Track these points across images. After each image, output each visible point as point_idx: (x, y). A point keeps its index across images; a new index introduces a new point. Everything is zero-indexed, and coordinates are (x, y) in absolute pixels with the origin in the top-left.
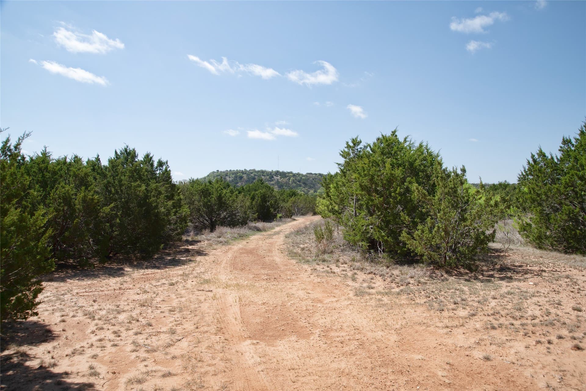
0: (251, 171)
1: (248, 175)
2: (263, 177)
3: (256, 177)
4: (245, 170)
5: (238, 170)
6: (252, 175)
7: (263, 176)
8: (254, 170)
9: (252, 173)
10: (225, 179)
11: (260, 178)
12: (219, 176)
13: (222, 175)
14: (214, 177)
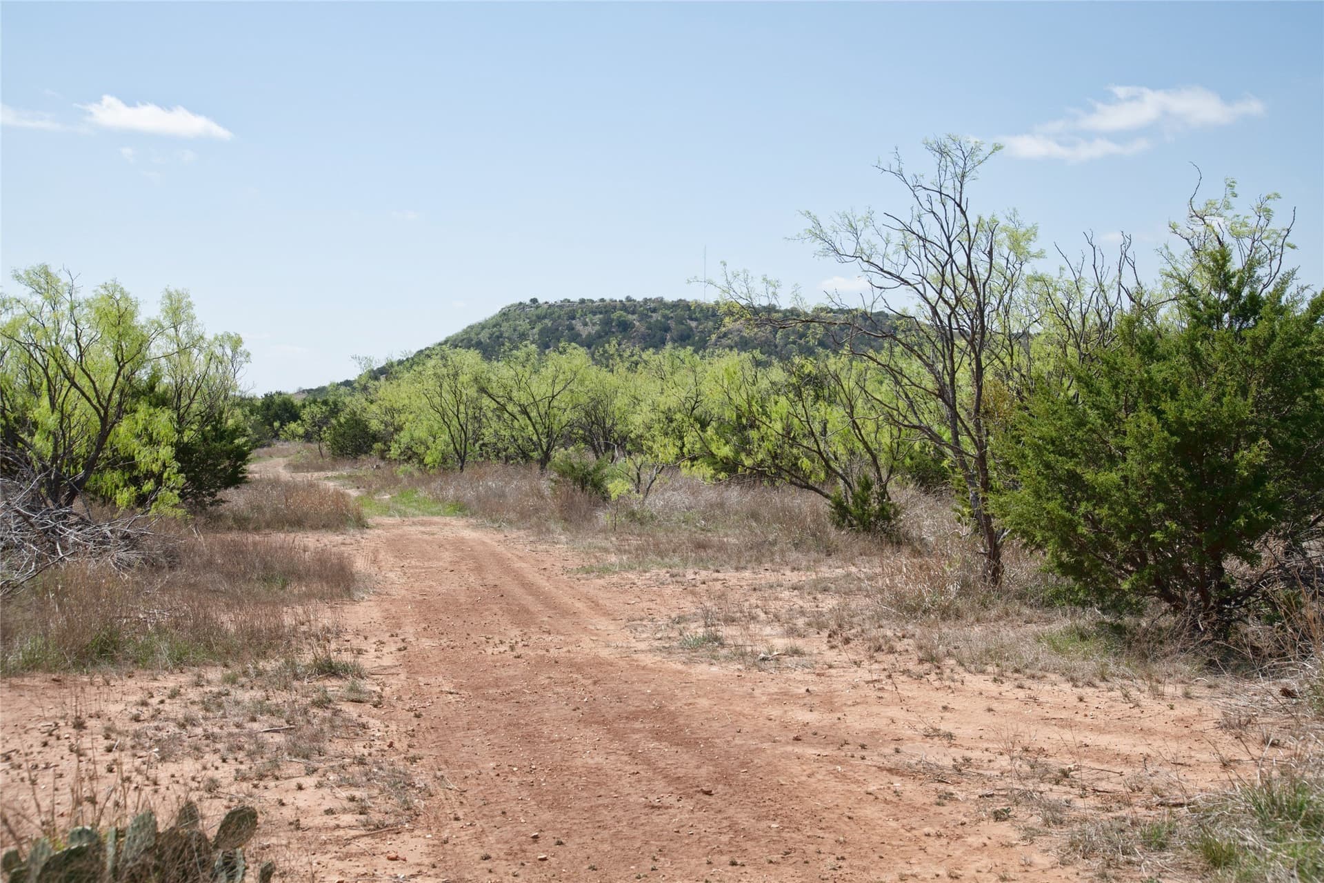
0: (652, 305)
1: (644, 317)
2: (694, 324)
3: (672, 324)
4: (629, 299)
5: (607, 298)
6: (656, 317)
7: (691, 319)
8: (660, 301)
9: (654, 310)
10: (571, 328)
11: (684, 327)
12: (545, 317)
13: (557, 314)
14: (533, 324)
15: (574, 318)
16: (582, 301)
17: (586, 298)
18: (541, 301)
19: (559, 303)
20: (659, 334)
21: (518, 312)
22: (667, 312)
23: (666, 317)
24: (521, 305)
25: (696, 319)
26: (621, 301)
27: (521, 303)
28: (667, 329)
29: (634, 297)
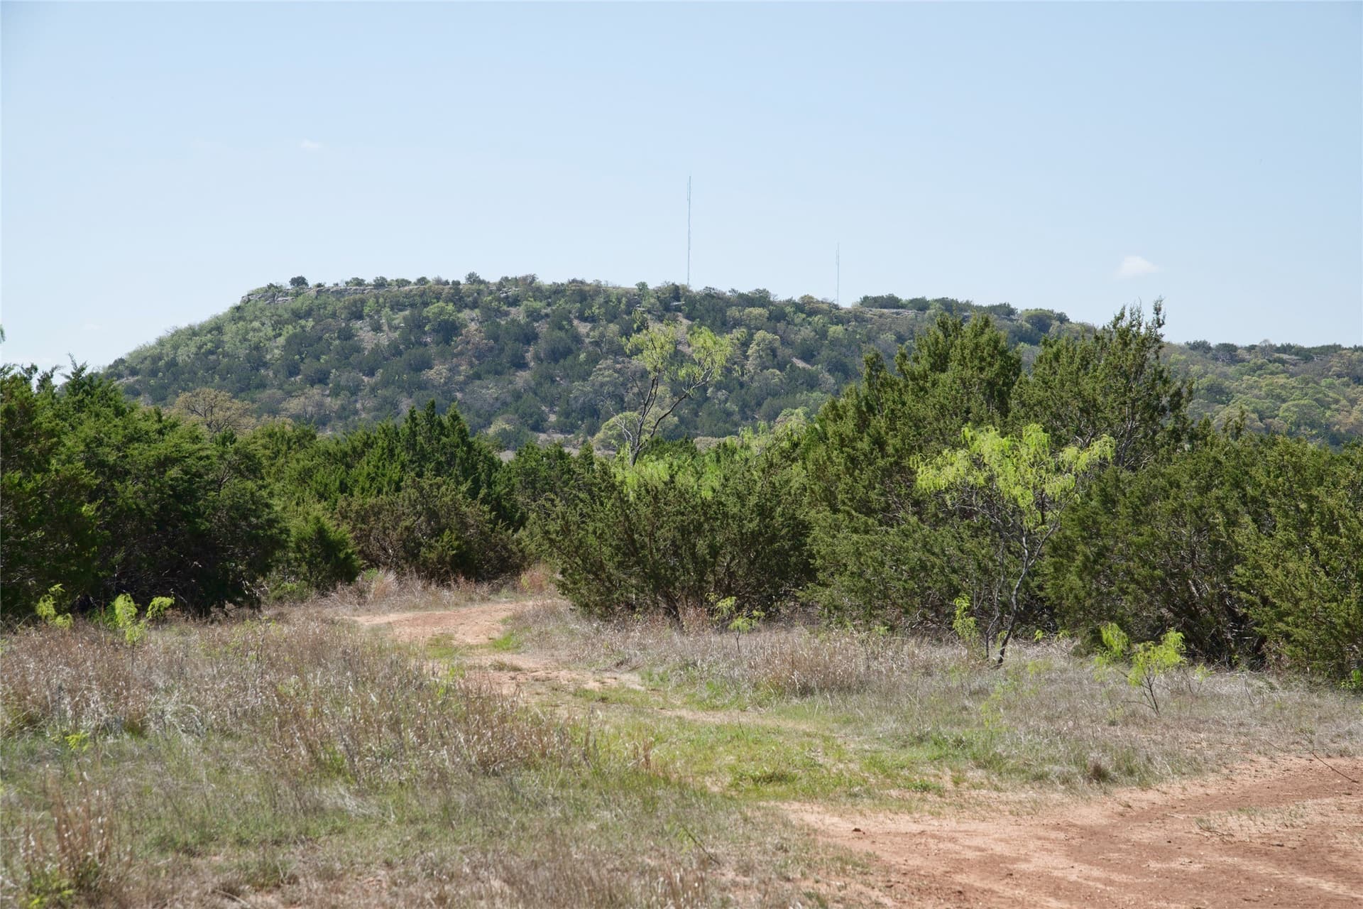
0: (513, 291)
1: (490, 313)
2: (583, 327)
3: (542, 327)
4: (473, 279)
5: (431, 277)
7: (583, 319)
8: (529, 285)
9: (515, 302)
10: (347, 335)
11: (562, 334)
12: (308, 314)
13: (330, 308)
14: (278, 324)
15: (360, 317)
16: (381, 284)
17: (390, 277)
18: (312, 282)
19: (342, 286)
20: (510, 347)
21: (261, 304)
22: (538, 305)
23: (534, 315)
24: (273, 291)
25: (592, 319)
26: (457, 284)
27: (271, 286)
28: (529, 337)
29: (483, 276)
